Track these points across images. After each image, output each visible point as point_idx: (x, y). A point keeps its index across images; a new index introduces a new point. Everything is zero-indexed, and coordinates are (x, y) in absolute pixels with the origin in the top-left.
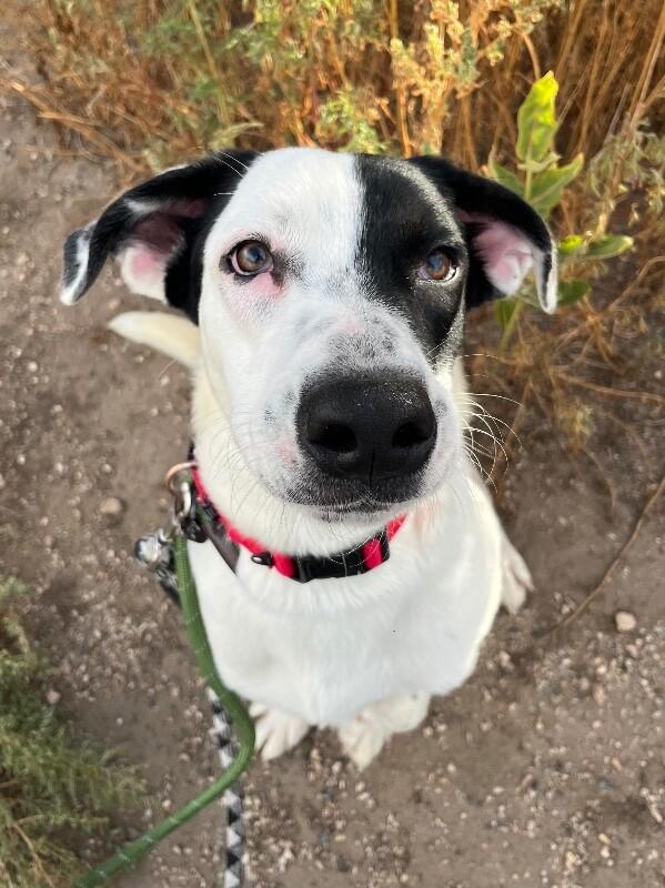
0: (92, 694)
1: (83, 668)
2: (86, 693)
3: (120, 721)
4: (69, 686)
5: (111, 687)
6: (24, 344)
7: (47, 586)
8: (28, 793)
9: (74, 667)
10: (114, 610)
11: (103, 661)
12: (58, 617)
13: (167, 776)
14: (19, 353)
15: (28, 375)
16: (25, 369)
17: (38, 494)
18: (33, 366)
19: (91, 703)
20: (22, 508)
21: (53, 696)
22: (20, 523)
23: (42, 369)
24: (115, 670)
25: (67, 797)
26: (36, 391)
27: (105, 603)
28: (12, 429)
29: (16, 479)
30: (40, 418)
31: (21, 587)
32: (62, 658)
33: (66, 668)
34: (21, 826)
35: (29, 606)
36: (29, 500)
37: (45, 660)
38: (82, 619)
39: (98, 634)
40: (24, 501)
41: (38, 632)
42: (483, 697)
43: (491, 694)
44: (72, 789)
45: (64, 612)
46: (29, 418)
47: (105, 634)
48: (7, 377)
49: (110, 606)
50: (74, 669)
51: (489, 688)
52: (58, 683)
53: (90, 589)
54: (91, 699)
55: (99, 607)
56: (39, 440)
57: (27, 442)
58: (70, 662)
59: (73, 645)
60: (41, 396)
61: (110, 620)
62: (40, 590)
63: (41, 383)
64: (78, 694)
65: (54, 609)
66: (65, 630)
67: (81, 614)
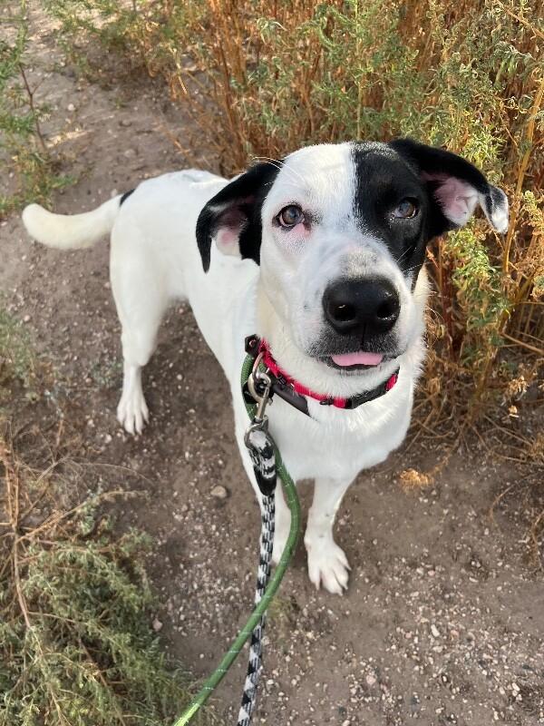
0: (184, 630)
1: (181, 609)
2: (181, 628)
3: (202, 656)
4: (169, 619)
5: (200, 628)
6: (176, 360)
7: (165, 541)
8: (132, 694)
9: (176, 607)
10: (210, 571)
11: (196, 607)
12: (169, 566)
13: (230, 708)
14: (171, 365)
15: (175, 382)
16: (175, 377)
17: (169, 472)
18: (180, 377)
19: (183, 637)
20: (156, 477)
21: (158, 625)
22: (154, 490)
23: (185, 380)
24: (204, 616)
25: (159, 705)
26: (178, 395)
27: (204, 564)
28: (159, 420)
29: (156, 457)
30: (179, 416)
31: (148, 539)
32: (168, 598)
33: (170, 606)
34: (124, 718)
35: (150, 554)
36: (162, 474)
37: (157, 597)
38: (185, 572)
39: (196, 586)
40: (158, 474)
41: (155, 574)
42: (492, 716)
43: (499, 715)
44: (164, 701)
45: (175, 563)
46: (171, 414)
47: (201, 588)
48: (160, 382)
49: (208, 567)
50: (177, 609)
51: (497, 710)
52: (163, 616)
53: (196, 550)
54: (183, 634)
55: (199, 566)
56: (176, 431)
57: (167, 431)
58: (173, 601)
59: (177, 589)
60: (182, 400)
61: (205, 578)
62: (160, 543)
63: (184, 390)
64: (175, 628)
65: (167, 559)
66: (172, 577)
67: (185, 568)
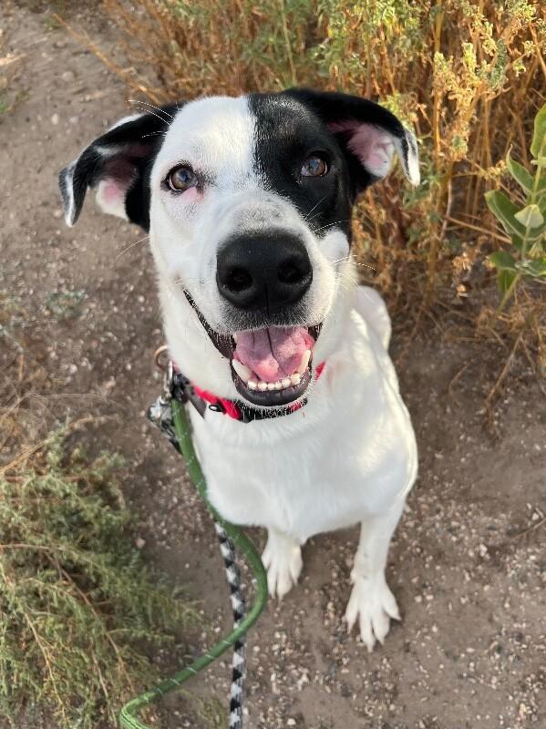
0: (168, 544)
1: (163, 524)
2: (164, 543)
3: (187, 566)
4: (152, 536)
5: (182, 540)
6: (136, 282)
7: (141, 461)
8: (119, 611)
9: (157, 522)
10: (188, 484)
11: (178, 520)
12: (148, 485)
13: (219, 610)
14: (132, 288)
15: (137, 305)
16: (136, 300)
17: (139, 394)
18: (141, 299)
19: (168, 551)
20: (127, 402)
21: (141, 543)
22: (125, 414)
23: (148, 302)
24: (186, 528)
25: (146, 617)
26: (142, 317)
27: (182, 478)
28: (124, 344)
29: (124, 381)
30: (144, 337)
31: (122, 461)
32: (149, 515)
33: (151, 523)
34: (112, 635)
35: (127, 475)
36: (132, 397)
37: (137, 516)
38: (164, 488)
39: (175, 500)
40: (129, 398)
41: (133, 494)
42: (464, 577)
43: (470, 576)
44: (149, 612)
45: (153, 481)
46: (136, 337)
47: (181, 501)
48: (122, 306)
49: (186, 481)
50: (158, 525)
51: (469, 572)
52: (144, 533)
53: (172, 466)
54: (168, 548)
55: (177, 480)
56: (142, 353)
57: (134, 354)
58: (154, 519)
59: (157, 506)
60: (146, 321)
61: (185, 491)
62: (136, 464)
63: (146, 311)
64: (158, 543)
65: (145, 478)
66: (152, 495)
67: (164, 484)
